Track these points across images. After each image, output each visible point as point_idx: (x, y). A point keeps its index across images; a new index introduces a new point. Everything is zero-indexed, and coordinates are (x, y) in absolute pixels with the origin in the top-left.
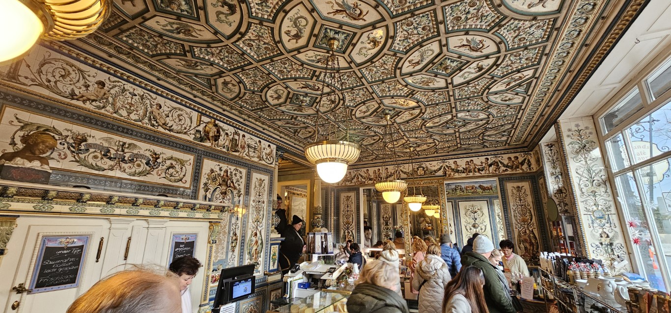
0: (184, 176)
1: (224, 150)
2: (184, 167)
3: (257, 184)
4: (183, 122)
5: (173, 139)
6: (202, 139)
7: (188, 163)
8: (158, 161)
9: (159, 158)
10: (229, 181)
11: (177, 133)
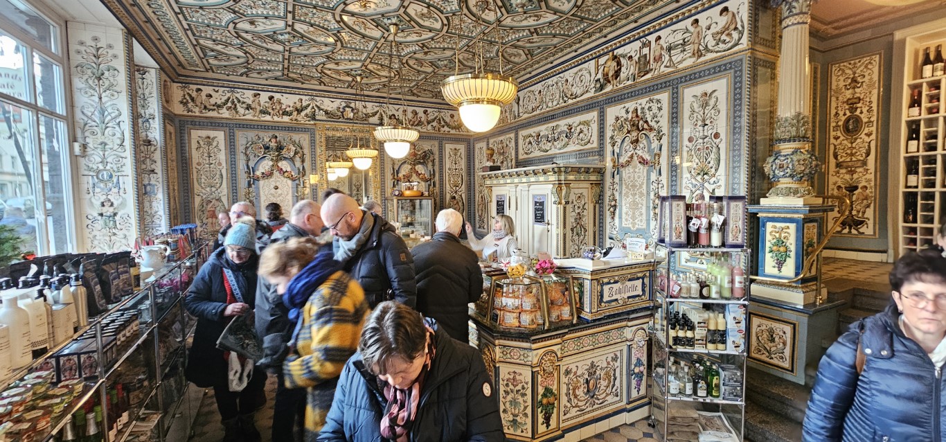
0: (591, 136)
1: (630, 82)
2: (590, 128)
4: (584, 81)
6: (602, 88)
7: (593, 122)
9: (572, 128)
10: (641, 122)
11: (581, 96)
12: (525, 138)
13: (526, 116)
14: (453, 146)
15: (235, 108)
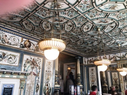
0: (16, 61)
1: (33, 51)
2: (16, 58)
3: (48, 64)
4: (15, 41)
5: (11, 48)
6: (23, 47)
7: (17, 56)
8: (5, 56)
9: (5, 55)
10: (35, 63)
11: (13, 45)
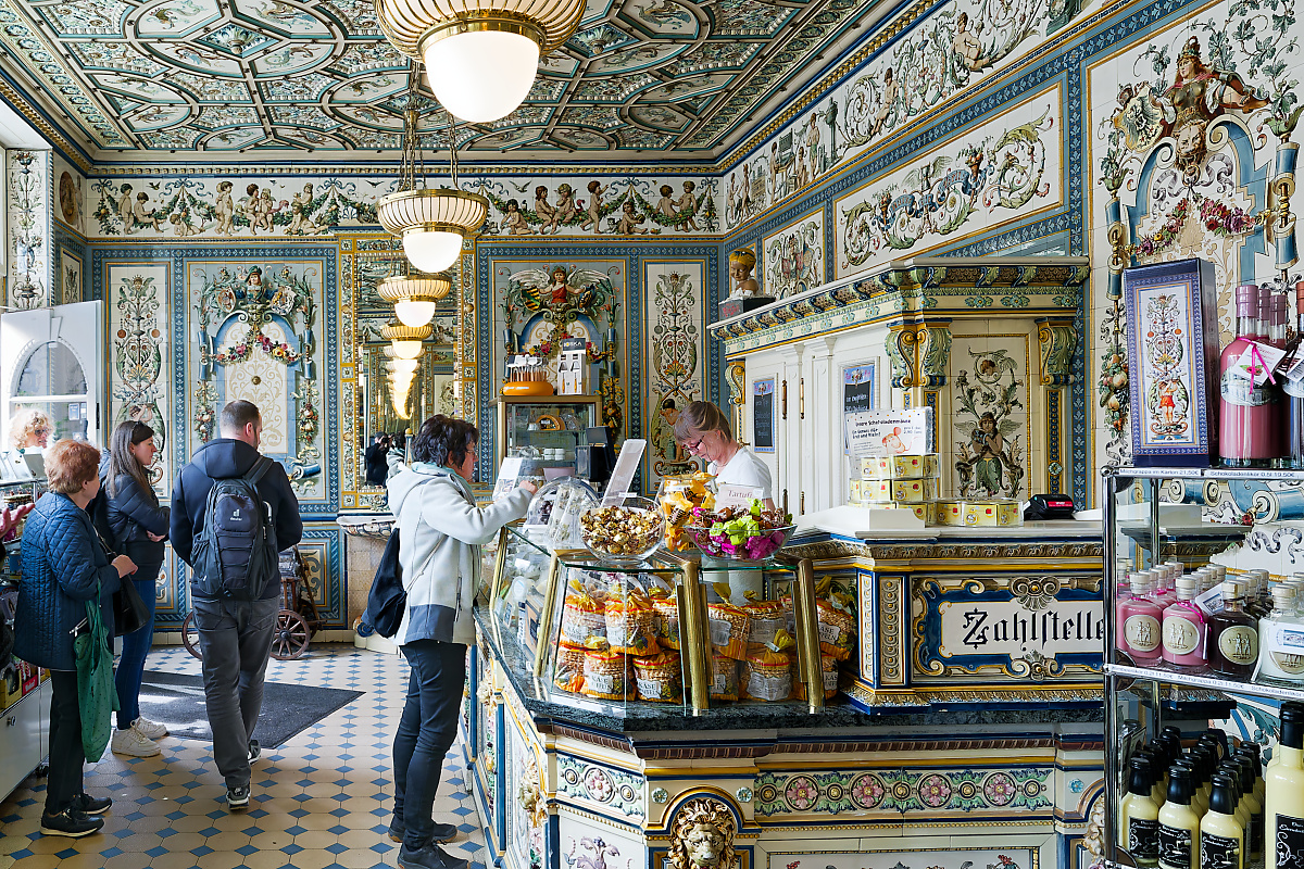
0: (1041, 171)
6: (1072, 8)
7: (1046, 124)
9: (982, 158)
10: (1213, 86)
12: (850, 216)
13: (854, 152)
14: (667, 269)
15: (186, 218)
